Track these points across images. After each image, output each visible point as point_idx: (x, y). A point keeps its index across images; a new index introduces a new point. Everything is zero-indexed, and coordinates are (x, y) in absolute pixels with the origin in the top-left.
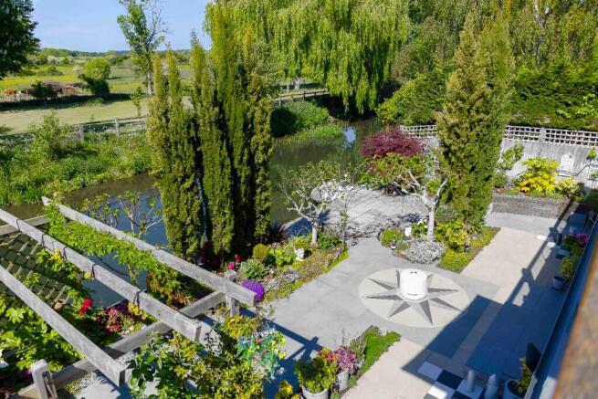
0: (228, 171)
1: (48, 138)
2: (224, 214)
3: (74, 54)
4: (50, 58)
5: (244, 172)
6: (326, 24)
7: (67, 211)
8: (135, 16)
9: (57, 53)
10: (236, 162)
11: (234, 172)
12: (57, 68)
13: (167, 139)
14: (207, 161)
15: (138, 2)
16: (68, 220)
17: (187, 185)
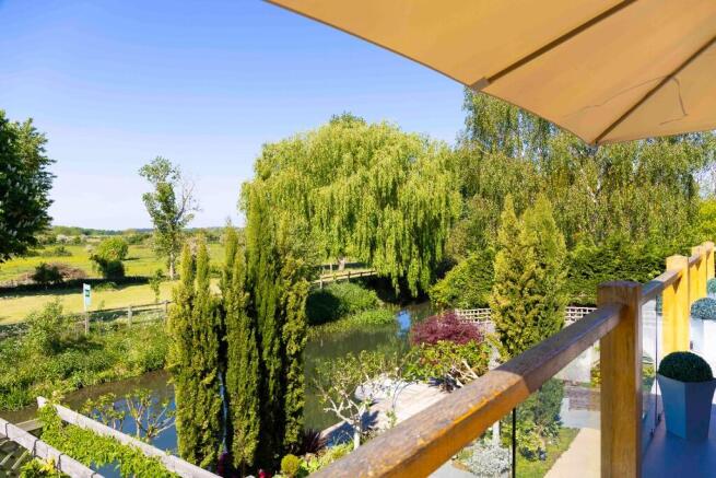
0: (255, 363)
2: (248, 416)
3: (87, 233)
4: (60, 237)
5: (274, 365)
6: (369, 201)
7: (65, 413)
8: (164, 193)
9: (67, 231)
10: (265, 353)
11: (262, 365)
12: (66, 248)
13: (189, 328)
14: (232, 352)
15: (169, 179)
16: (65, 424)
17: (207, 380)
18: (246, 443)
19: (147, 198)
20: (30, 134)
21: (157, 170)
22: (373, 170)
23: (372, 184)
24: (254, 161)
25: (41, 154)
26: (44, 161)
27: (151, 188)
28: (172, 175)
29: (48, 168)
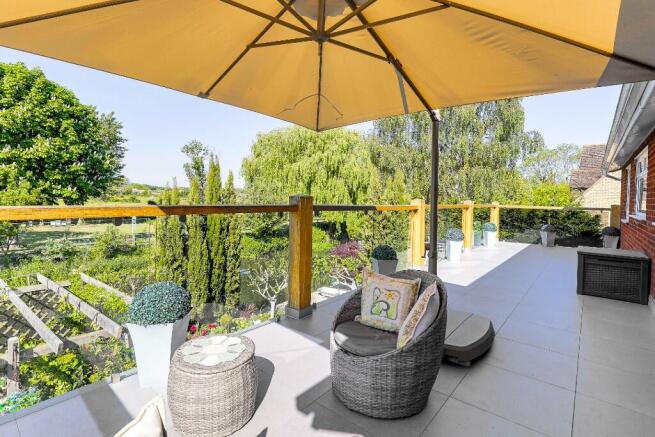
0: (205, 259)
1: (106, 242)
2: (200, 289)
3: (154, 189)
4: (134, 190)
5: (218, 260)
6: (322, 173)
7: (85, 278)
8: (197, 163)
9: (140, 187)
10: (212, 254)
11: (211, 261)
12: (137, 198)
13: (165, 235)
14: (191, 251)
15: (200, 155)
16: (85, 284)
17: (174, 266)
18: (198, 305)
19: (186, 166)
20: (110, 122)
21: (192, 149)
22: (325, 154)
23: (324, 162)
24: (252, 144)
25: (118, 135)
26: (120, 140)
27: (189, 161)
28: (203, 152)
29: (122, 145)
